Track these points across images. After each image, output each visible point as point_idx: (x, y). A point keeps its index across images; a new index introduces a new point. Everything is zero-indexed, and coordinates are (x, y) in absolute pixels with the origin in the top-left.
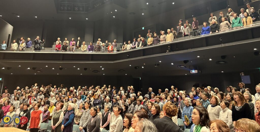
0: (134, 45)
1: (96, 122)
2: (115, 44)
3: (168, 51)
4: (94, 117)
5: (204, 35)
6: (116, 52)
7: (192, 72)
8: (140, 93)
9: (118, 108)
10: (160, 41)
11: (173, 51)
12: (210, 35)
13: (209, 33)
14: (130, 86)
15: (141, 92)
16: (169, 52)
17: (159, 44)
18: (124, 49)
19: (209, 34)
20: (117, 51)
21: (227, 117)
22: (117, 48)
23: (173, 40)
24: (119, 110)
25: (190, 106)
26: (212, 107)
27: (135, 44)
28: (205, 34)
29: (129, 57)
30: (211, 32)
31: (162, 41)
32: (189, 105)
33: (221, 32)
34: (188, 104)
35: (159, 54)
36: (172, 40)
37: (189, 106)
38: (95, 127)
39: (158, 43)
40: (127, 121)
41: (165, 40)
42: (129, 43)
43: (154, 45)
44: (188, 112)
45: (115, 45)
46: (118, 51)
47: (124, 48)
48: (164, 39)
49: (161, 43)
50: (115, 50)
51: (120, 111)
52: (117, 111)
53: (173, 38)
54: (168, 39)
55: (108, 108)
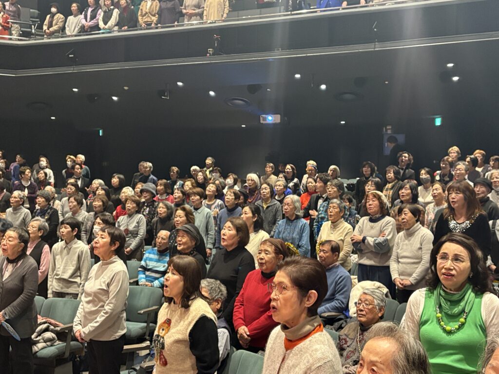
0: (90, 21)
1: (24, 276)
2: (13, 8)
3: (210, 50)
4: (17, 263)
5: (324, 11)
6: (19, 40)
7: (265, 119)
8: (119, 178)
9: (109, 234)
10: (182, 15)
11: (228, 52)
12: (341, 11)
13: (340, 5)
14: (76, 157)
15: (122, 176)
16: (214, 54)
17: (177, 26)
18: (51, 29)
19: (339, 9)
20: (20, 35)
21: (420, 248)
22: (21, 25)
23: (225, 15)
24: (112, 242)
25: (298, 218)
26: (373, 224)
27: (93, 17)
28: (325, 8)
29: (73, 62)
30: (345, 4)
31: (191, 16)
32: (296, 215)
33: (373, 6)
34: (294, 213)
35: (183, 59)
36: (222, 16)
37: (294, 220)
38: (21, 293)
39: (176, 23)
40: (176, 282)
41: (201, 15)
42: (74, 12)
43: (162, 28)
44: (294, 235)
45: (14, 12)
46: (26, 34)
47: (50, 25)
48: (197, 11)
49: (186, 22)
50: (13, 32)
51: (118, 244)
52: (105, 243)
53: (226, 11)
54: (212, 11)
55: (40, 229)
